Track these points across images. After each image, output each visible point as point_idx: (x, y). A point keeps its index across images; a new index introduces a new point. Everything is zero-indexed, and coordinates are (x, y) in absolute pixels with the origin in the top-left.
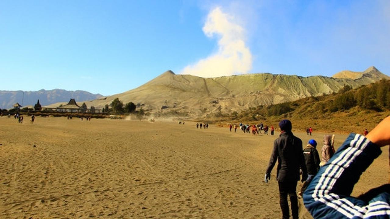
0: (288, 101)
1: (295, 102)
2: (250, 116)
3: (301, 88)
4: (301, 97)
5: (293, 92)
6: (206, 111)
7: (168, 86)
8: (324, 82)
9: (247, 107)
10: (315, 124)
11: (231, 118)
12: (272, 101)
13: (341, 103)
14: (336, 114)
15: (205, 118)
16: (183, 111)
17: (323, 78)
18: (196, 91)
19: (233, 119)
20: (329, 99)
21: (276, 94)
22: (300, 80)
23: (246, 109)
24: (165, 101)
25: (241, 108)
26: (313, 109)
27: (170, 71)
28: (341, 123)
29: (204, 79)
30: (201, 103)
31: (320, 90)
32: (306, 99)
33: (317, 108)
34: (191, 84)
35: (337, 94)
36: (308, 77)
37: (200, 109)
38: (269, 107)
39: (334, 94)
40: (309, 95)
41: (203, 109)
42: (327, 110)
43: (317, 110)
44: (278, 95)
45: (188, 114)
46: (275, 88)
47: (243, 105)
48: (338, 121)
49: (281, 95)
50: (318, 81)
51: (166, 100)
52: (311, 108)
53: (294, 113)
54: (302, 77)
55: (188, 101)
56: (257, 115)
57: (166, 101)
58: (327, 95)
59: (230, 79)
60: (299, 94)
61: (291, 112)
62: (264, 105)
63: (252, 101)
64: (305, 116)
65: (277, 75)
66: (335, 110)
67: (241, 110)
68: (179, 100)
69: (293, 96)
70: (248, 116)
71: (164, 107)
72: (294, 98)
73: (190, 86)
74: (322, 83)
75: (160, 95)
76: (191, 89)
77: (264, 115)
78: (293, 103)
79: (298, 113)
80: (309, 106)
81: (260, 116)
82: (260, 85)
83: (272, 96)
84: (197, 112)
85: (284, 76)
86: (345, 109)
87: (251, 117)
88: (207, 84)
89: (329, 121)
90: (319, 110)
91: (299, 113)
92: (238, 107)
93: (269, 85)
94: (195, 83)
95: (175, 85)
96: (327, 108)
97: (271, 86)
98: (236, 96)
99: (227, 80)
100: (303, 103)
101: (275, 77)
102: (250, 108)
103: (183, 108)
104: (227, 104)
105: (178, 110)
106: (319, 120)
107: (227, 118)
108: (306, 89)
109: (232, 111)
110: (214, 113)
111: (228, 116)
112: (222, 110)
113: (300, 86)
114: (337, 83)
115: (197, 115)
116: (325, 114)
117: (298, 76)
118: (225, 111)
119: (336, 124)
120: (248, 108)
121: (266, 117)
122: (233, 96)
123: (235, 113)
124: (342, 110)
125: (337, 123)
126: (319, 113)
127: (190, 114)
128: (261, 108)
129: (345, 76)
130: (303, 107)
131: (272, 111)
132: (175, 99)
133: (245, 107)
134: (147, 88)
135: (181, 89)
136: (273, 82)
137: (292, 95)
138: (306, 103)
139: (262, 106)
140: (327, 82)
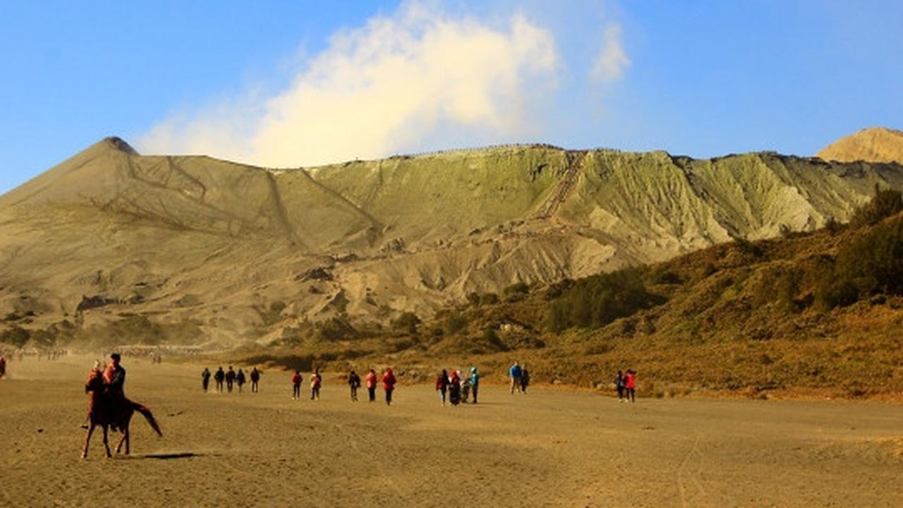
0: (635, 265)
1: (668, 265)
2: (476, 331)
3: (686, 209)
4: (687, 246)
5: (653, 224)
6: (282, 313)
7: (105, 208)
8: (783, 180)
9: (459, 290)
10: (767, 360)
11: (391, 341)
12: (567, 266)
13: (871, 265)
14: (850, 317)
15: (275, 343)
16: (175, 316)
17: (778, 162)
18: (235, 229)
19: (401, 347)
20: (812, 250)
21: (580, 234)
22: (680, 171)
23: (453, 303)
24: (94, 272)
25: (432, 299)
26: (743, 294)
27: (115, 140)
28: (878, 355)
29: (269, 175)
30: (257, 278)
31: (766, 214)
32: (708, 250)
33: (767, 290)
34: (213, 195)
35: (846, 226)
36: (713, 160)
37: (254, 307)
38: (556, 292)
39: (832, 227)
40: (722, 236)
41: (268, 305)
42: (809, 300)
43: (765, 302)
44: (590, 237)
45: (202, 328)
46: (577, 206)
47: (443, 285)
48: (862, 344)
49: (603, 238)
50: (760, 177)
51: (99, 268)
52: (740, 290)
53: (666, 316)
54: (690, 160)
55: (196, 274)
56: (507, 327)
57: (100, 272)
58: (803, 234)
59: (381, 174)
60: (679, 233)
61: (650, 312)
62: (534, 284)
63: (480, 266)
64: (714, 327)
65: (585, 153)
66: (847, 298)
67: (435, 307)
68: (157, 271)
69: (653, 243)
70: (466, 333)
71: (90, 303)
72: (657, 250)
73: (209, 206)
74: (776, 182)
75: (69, 247)
76: (213, 220)
77: (537, 328)
78: (659, 271)
79: (681, 311)
80: (728, 283)
81: (518, 329)
82: (513, 195)
83: (564, 245)
84: (239, 321)
85: (613, 157)
86: (891, 292)
87: (480, 333)
88: (283, 198)
89: (822, 344)
90: (774, 299)
91: (686, 313)
92: (420, 294)
93: (549, 195)
94: (228, 193)
95: (140, 202)
96: (813, 290)
97: (560, 199)
98: (412, 247)
99: (368, 175)
100: (701, 271)
101: (573, 159)
102: (474, 298)
103: (179, 304)
104: (373, 282)
105: (156, 313)
106: (781, 344)
107: (376, 344)
108: (710, 210)
109: (394, 310)
110: (318, 325)
111: (379, 335)
112: (351, 310)
113: (684, 195)
114: (840, 181)
115: (242, 331)
116: (804, 315)
117: (673, 154)
118: (362, 311)
119: (859, 359)
120: (462, 297)
121: (546, 335)
122: (399, 247)
123: (410, 321)
124: (877, 296)
125: (861, 354)
126: (773, 312)
127: (212, 330)
128: (520, 294)
129: (871, 152)
130: (703, 286)
131: (570, 306)
132: (142, 264)
133: (452, 294)
134: (9, 218)
135: (166, 221)
136: (568, 184)
137: (646, 236)
138: (712, 270)
139: (523, 288)
140: (798, 181)
